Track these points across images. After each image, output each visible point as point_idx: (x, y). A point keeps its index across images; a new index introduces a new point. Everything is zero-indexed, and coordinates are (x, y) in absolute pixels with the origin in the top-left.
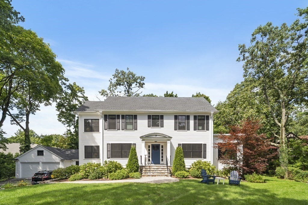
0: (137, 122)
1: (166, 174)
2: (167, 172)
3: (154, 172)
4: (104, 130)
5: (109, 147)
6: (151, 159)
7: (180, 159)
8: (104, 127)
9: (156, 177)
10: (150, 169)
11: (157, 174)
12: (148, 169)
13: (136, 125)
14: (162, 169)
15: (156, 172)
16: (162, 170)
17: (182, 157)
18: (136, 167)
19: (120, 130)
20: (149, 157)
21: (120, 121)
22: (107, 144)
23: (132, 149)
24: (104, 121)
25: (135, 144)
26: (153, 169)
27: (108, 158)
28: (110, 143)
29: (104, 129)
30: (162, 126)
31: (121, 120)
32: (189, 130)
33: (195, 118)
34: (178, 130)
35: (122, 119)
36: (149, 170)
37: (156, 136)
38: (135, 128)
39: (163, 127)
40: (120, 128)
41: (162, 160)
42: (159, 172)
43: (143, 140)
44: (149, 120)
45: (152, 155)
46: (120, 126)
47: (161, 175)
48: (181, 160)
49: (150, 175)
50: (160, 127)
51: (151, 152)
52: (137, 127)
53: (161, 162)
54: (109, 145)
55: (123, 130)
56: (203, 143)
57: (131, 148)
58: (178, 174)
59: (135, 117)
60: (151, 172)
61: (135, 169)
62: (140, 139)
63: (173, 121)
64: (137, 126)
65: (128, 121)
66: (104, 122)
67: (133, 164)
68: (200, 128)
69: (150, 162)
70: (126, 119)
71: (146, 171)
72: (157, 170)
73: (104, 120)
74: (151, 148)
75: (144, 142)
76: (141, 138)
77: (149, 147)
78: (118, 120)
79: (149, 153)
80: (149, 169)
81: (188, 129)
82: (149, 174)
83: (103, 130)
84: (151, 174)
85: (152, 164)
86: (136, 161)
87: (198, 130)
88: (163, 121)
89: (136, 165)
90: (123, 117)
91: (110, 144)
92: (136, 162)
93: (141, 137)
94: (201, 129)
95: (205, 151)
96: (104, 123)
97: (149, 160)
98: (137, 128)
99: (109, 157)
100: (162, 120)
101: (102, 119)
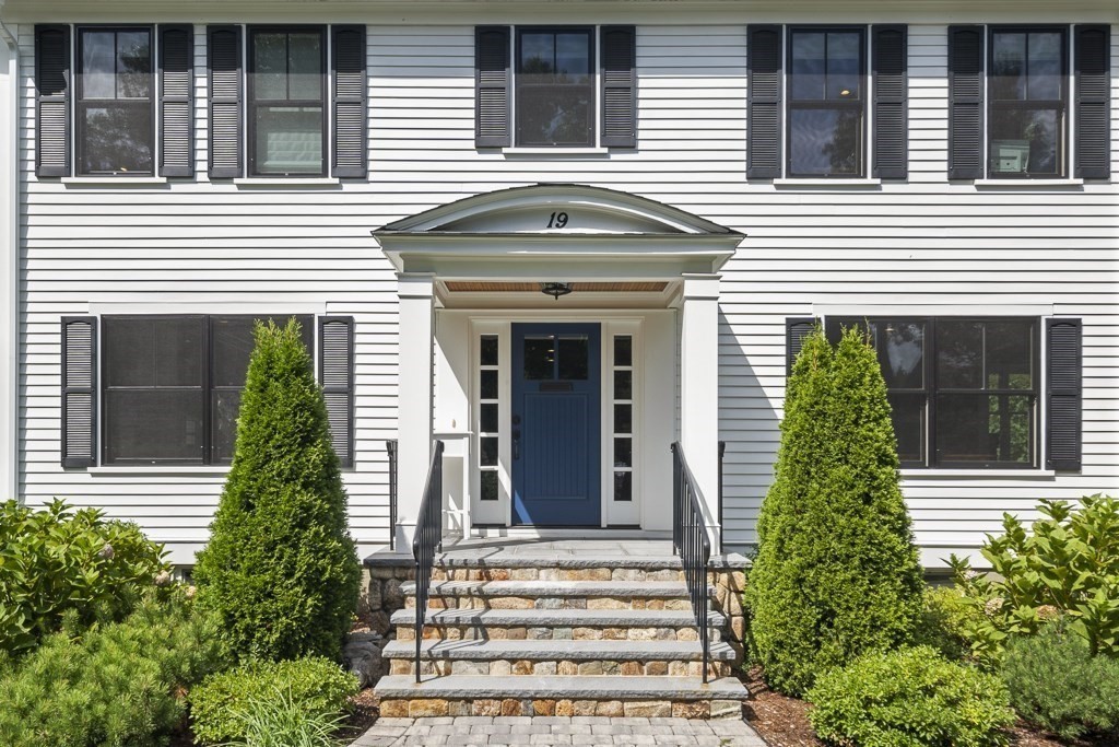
0: (362, 102)
1: (685, 679)
2: (689, 643)
3: (531, 645)
4: (32, 177)
5: (80, 357)
6: (505, 481)
7: (861, 488)
8: (31, 155)
9: (560, 722)
10: (486, 597)
11: (568, 680)
12: (467, 610)
13: (356, 128)
14: (626, 598)
15: (559, 644)
16: (629, 612)
17: (884, 460)
18: (312, 583)
19: (190, 177)
20: (489, 451)
21: (193, 88)
22: (66, 322)
23: (270, 361)
24: (31, 93)
25: (348, 322)
26: (522, 611)
27: (70, 463)
28: (96, 312)
29: (31, 166)
30: (623, 138)
31: (202, 82)
32: (900, 175)
33: (965, 48)
34: (784, 181)
35: (213, 65)
36: (476, 623)
37: (562, 218)
38: (349, 163)
39: (631, 147)
40: (192, 162)
41: (623, 490)
42: (594, 644)
43: (413, 269)
44: (492, 78)
45: (515, 435)
46: (192, 140)
47: (624, 698)
48: (867, 499)
49: (484, 697)
50: (598, 149)
51: (504, 402)
52: (365, 150)
53: (611, 511)
54: (80, 335)
55: (227, 179)
56: (1046, 313)
57: (258, 356)
58: (868, 702)
59: (349, 47)
60: (499, 644)
61: (287, 611)
62: (387, 264)
63: (734, 88)
64: (365, 139)
65: (274, 86)
66: (31, 103)
67: (270, 547)
68: (1014, 156)
69: (501, 508)
70: (251, 70)
71: (441, 626)
72: (571, 614)
73: (31, 83)
74: (504, 368)
75: (426, 288)
76: (385, 246)
77: (489, 349)
78: (173, 78)
79: (489, 418)
80: (480, 606)
81: (893, 166)
82: (466, 679)
83: (22, 183)
84: (501, 678)
85: (516, 522)
86: (307, 508)
87: (992, 176)
88: (630, 91)
89: (304, 559)
90: (225, 46)
91: (91, 321)
92: (303, 525)
93: (388, 235)
94: (1016, 166)
95: (1068, 395)
96: (31, 113)
97: (489, 488)
98: (365, 162)
99: (85, 453)
100: (617, 78)
101: (13, 64)
